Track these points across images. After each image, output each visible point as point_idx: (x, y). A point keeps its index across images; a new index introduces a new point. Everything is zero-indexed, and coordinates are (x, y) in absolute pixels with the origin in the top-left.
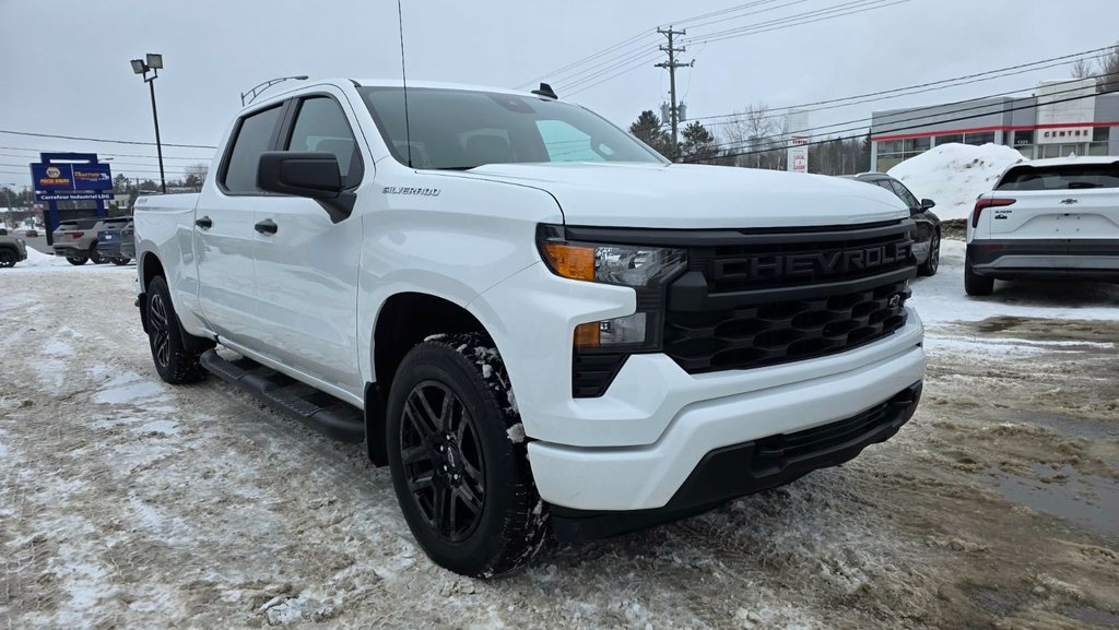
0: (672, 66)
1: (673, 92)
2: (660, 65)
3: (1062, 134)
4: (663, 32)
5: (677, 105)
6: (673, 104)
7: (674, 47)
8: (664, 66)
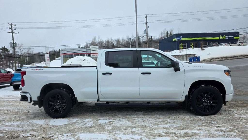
0: (12, 33)
1: (13, 39)
2: (9, 32)
3: (95, 55)
4: (10, 24)
5: (15, 43)
6: (13, 42)
7: (13, 28)
8: (11, 33)
